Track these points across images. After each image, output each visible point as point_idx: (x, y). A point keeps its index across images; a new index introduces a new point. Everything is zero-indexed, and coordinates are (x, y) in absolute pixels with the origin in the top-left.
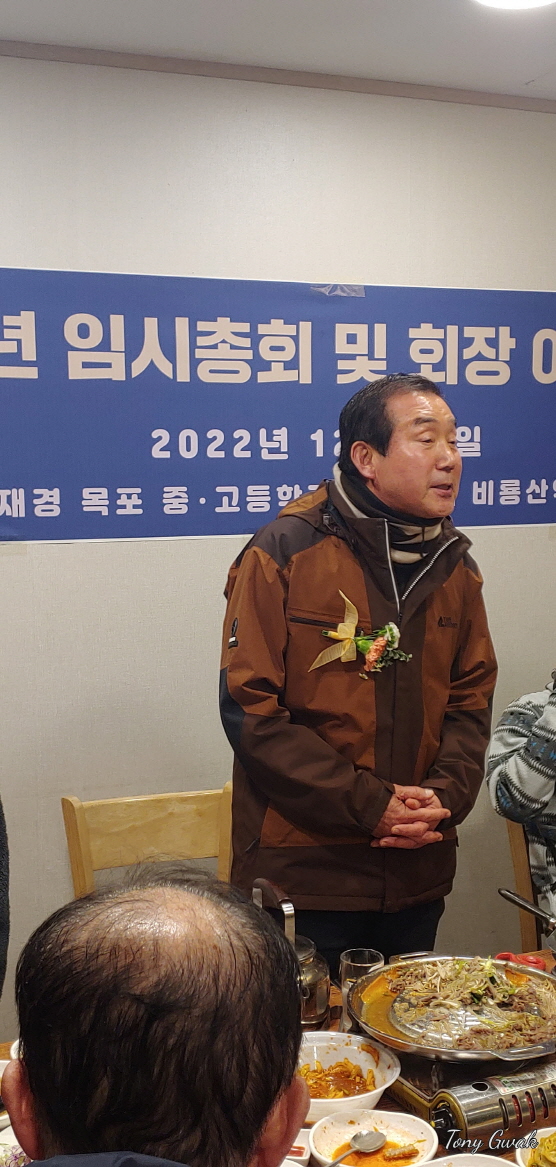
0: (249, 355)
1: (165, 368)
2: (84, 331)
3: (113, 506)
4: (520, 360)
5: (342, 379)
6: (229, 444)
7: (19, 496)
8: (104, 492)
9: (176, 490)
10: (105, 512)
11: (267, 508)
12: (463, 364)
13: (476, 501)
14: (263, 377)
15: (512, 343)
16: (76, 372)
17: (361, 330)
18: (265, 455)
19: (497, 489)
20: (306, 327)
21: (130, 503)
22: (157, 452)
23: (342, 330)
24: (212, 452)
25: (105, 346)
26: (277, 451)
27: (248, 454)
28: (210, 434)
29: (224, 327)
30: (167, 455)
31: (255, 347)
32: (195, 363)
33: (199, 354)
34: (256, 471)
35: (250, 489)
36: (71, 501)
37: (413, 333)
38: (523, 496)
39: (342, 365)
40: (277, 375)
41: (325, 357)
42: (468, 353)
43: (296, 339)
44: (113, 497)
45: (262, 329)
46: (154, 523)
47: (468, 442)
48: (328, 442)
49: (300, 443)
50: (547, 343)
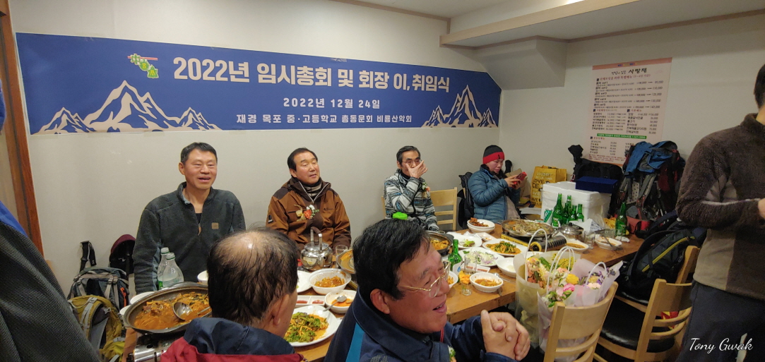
0: (313, 77)
1: (288, 80)
2: (263, 69)
3: (272, 120)
4: (390, 82)
5: (340, 85)
6: (307, 103)
7: (244, 117)
8: (270, 116)
9: (291, 116)
10: (270, 122)
11: (318, 121)
12: (374, 82)
13: (378, 121)
14: (317, 84)
15: (388, 77)
16: (261, 80)
17: (346, 71)
18: (318, 106)
19: (384, 118)
20: (330, 70)
21: (277, 119)
22: (285, 105)
23: (340, 71)
24: (302, 105)
25: (270, 73)
26: (321, 105)
27: (312, 106)
28: (301, 100)
29: (305, 69)
30: (288, 105)
32: (297, 79)
33: (298, 76)
34: (314, 111)
35: (313, 116)
36: (260, 118)
37: (360, 73)
38: (391, 120)
39: (340, 81)
40: (321, 83)
41: (335, 79)
42: (376, 79)
43: (327, 73)
44: (272, 117)
45: (317, 70)
46: (284, 125)
47: (376, 105)
48: (337, 103)
49: (328, 103)
50: (398, 78)
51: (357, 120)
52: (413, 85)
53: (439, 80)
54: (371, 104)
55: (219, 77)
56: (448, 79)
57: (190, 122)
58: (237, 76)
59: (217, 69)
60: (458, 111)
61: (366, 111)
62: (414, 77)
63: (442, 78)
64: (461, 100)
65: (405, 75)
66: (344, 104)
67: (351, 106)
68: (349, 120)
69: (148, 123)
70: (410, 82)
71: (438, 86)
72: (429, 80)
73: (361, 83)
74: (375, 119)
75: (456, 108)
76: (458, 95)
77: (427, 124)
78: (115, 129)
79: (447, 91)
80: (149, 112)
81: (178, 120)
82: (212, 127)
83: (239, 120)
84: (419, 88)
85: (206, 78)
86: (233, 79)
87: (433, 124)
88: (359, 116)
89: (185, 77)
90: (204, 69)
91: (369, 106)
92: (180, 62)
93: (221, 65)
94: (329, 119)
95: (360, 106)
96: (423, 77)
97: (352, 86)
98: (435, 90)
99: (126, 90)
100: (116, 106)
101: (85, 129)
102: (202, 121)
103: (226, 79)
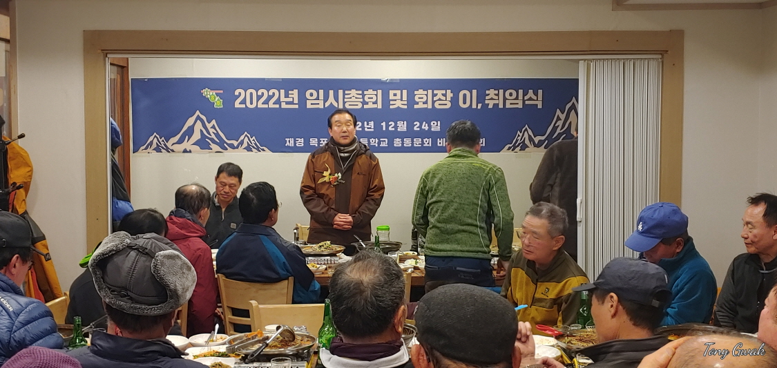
0: (361, 100)
1: (335, 104)
2: (311, 95)
4: (455, 100)
5: (391, 107)
7: (292, 141)
8: (316, 139)
10: (316, 145)
12: (433, 102)
13: (439, 145)
14: (365, 107)
15: (452, 95)
16: (309, 106)
17: (398, 92)
18: (366, 129)
20: (380, 92)
23: (392, 93)
25: (318, 98)
26: (370, 128)
27: (361, 129)
29: (353, 92)
31: (363, 98)
32: (344, 103)
33: (346, 100)
36: (307, 142)
37: (416, 92)
39: (391, 103)
40: (370, 106)
41: (386, 100)
42: (436, 98)
43: (376, 95)
44: (319, 141)
45: (365, 92)
47: (436, 127)
48: (387, 126)
49: (378, 126)
50: (465, 96)
51: (412, 144)
52: (487, 102)
53: (525, 94)
54: (430, 126)
55: (271, 105)
56: (540, 92)
57: (245, 145)
58: (287, 103)
59: (270, 98)
60: (558, 131)
61: (422, 134)
62: (487, 92)
63: (531, 91)
64: (563, 117)
65: (475, 92)
66: (396, 127)
67: (405, 129)
68: (403, 144)
69: (213, 146)
70: (481, 98)
71: (524, 101)
72: (511, 94)
73: (417, 103)
74: (434, 142)
75: (555, 128)
76: (558, 112)
77: (509, 148)
78: (188, 150)
79: (540, 106)
80: (213, 136)
81: (235, 143)
82: (263, 150)
83: (288, 144)
84: (496, 105)
85: (260, 106)
86: (284, 106)
87: (519, 148)
88: (415, 140)
89: (243, 106)
90: (259, 98)
91: (427, 128)
92: (240, 93)
93: (274, 94)
94: (379, 143)
95: (415, 128)
96: (501, 91)
97: (406, 107)
98: (520, 106)
99: (198, 118)
100: (190, 131)
101: (168, 150)
102: (256, 144)
103: (277, 106)
